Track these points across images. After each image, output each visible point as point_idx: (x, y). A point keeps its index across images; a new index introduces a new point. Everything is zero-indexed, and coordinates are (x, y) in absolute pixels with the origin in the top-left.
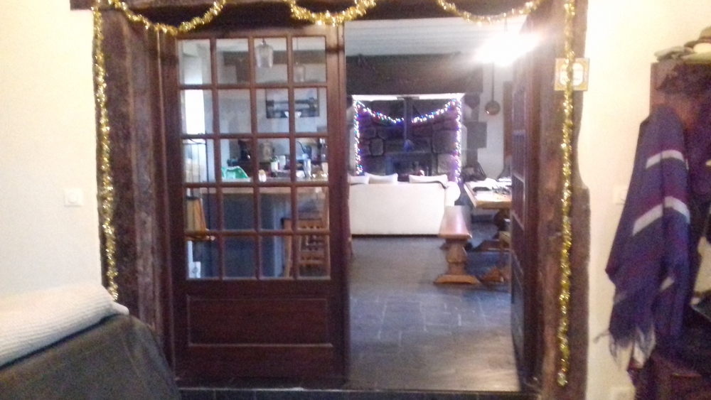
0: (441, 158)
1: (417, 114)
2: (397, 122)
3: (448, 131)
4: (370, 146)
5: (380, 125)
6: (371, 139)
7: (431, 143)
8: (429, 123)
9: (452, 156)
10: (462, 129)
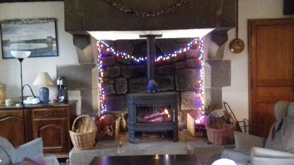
0: (184, 95)
1: (159, 53)
2: (141, 61)
3: (191, 70)
4: (114, 85)
5: (124, 64)
6: (114, 78)
7: (174, 81)
8: (172, 62)
9: (194, 93)
10: (206, 68)
